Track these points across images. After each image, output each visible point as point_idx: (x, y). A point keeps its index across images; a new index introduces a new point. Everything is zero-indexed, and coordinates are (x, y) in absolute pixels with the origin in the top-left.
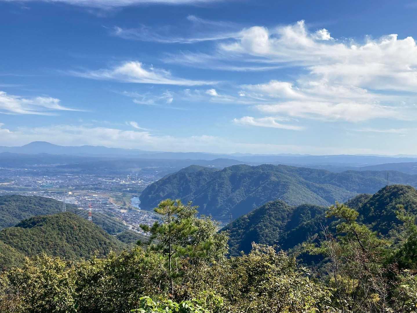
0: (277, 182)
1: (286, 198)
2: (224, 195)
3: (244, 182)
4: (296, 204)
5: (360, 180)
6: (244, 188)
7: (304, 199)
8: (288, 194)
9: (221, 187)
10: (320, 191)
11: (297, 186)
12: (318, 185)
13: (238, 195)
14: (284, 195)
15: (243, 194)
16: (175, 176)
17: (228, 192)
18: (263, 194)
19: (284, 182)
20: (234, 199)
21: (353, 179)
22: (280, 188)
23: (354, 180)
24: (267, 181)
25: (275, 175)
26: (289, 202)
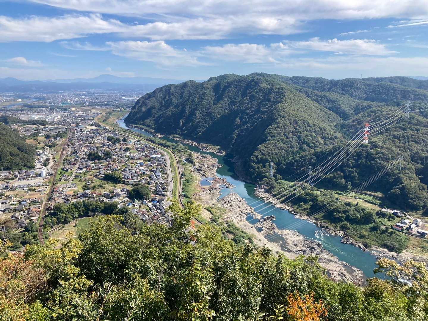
0: (268, 89)
1: (281, 110)
2: (204, 108)
3: (228, 92)
4: (296, 118)
5: (366, 87)
6: (228, 99)
7: (306, 111)
8: (285, 104)
9: (202, 98)
10: (324, 100)
11: (295, 93)
12: (319, 93)
13: (219, 108)
14: (279, 105)
15: (226, 106)
16: (160, 90)
17: (209, 105)
18: (250, 106)
19: (278, 89)
20: (214, 112)
21: (358, 86)
22: (272, 96)
23: (360, 87)
24: (256, 89)
25: (267, 81)
26: (286, 115)
